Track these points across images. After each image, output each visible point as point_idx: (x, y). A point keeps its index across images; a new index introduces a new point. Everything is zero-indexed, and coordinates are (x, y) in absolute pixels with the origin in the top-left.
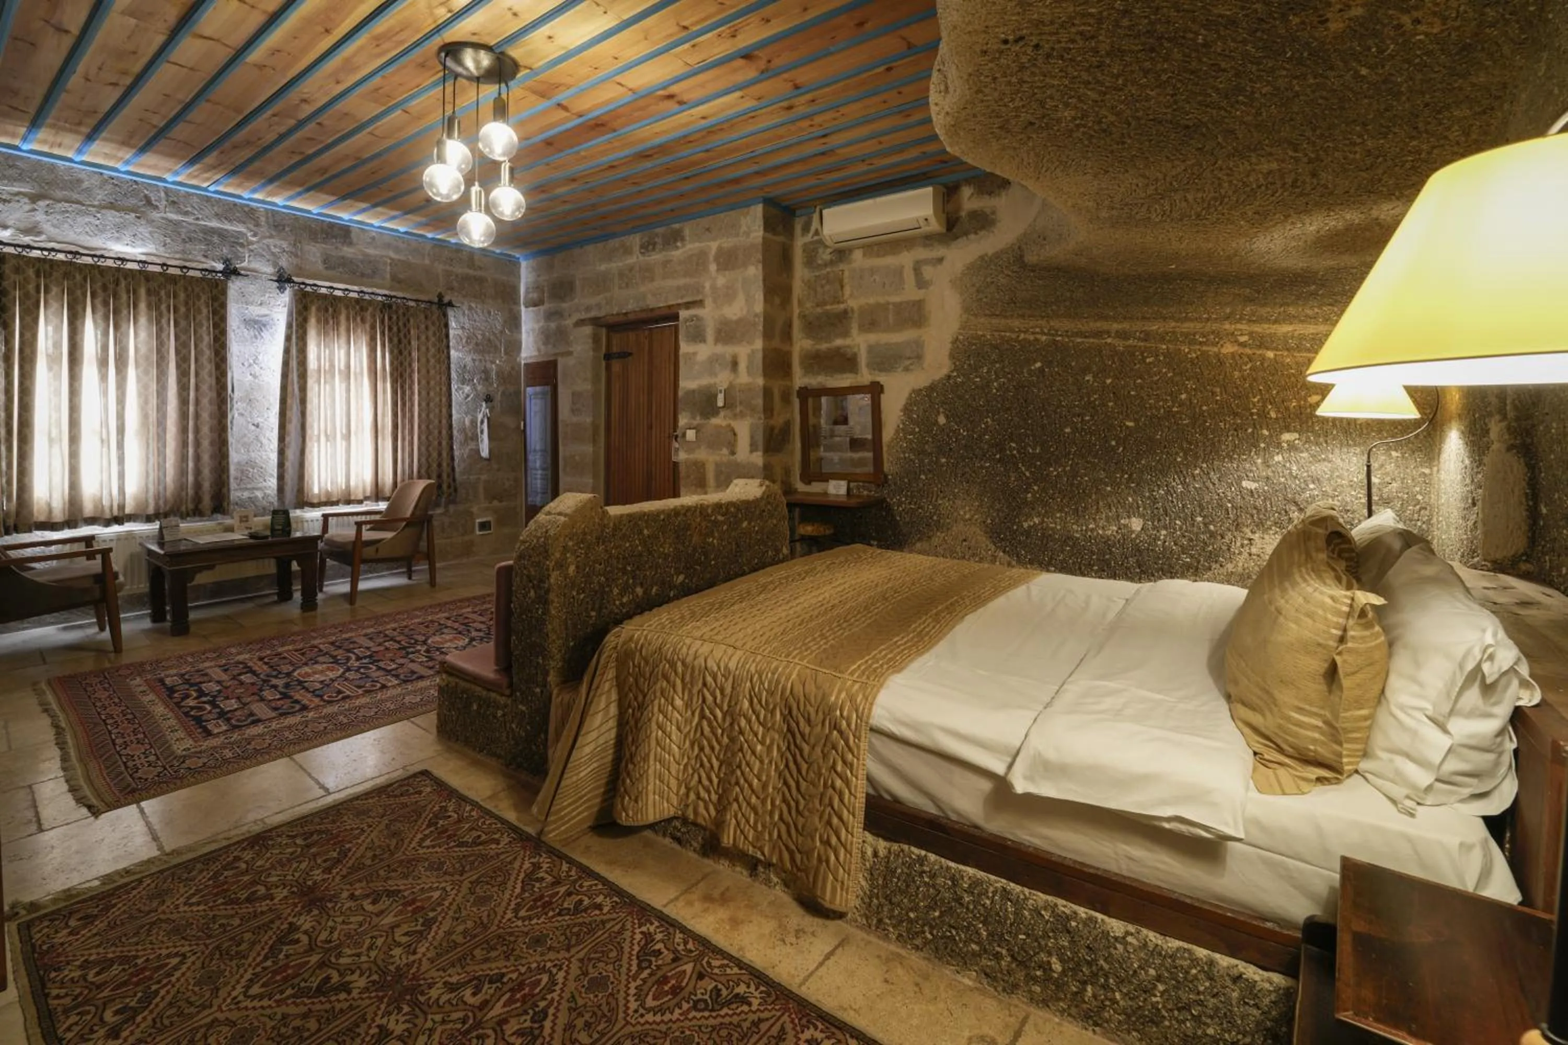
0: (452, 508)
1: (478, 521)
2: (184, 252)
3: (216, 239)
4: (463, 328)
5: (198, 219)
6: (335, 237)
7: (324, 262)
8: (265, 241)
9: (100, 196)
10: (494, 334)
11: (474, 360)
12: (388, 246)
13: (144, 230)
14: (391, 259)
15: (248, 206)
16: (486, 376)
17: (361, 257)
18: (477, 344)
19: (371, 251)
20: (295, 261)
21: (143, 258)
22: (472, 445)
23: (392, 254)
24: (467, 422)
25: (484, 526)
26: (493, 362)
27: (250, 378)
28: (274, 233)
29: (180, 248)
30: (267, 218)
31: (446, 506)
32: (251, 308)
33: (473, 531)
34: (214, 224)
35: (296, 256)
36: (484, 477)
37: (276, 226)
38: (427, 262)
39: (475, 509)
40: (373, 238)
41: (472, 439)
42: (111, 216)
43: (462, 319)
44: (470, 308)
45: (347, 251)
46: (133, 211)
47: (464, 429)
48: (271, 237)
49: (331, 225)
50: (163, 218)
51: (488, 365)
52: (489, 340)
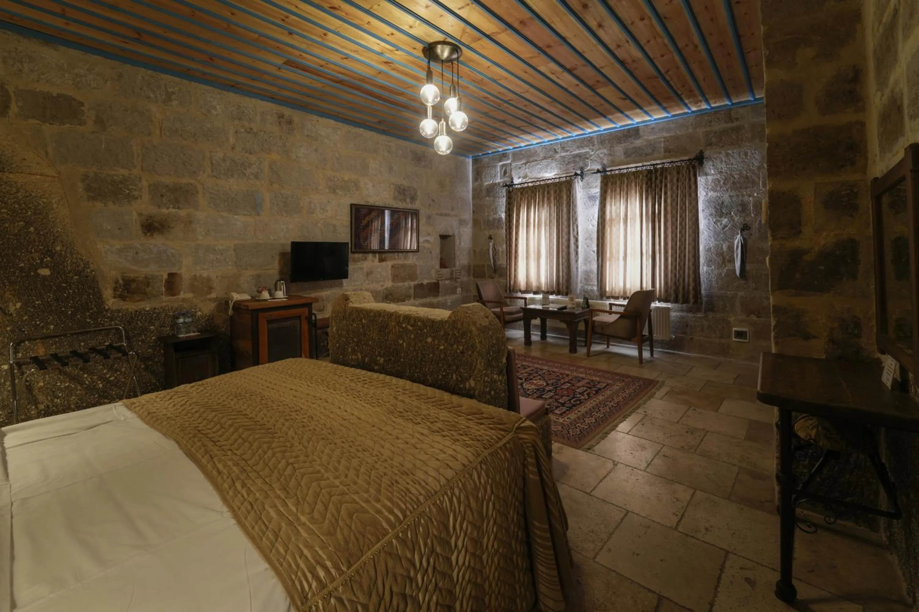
0: (710, 315)
1: (734, 329)
2: (566, 170)
3: (577, 159)
4: (721, 172)
5: (571, 152)
6: (630, 137)
7: (625, 154)
8: (597, 153)
9: (542, 155)
10: (752, 172)
11: (731, 197)
12: (662, 130)
13: (554, 164)
14: (665, 138)
15: (589, 137)
16: (743, 208)
17: (645, 144)
18: (734, 183)
19: (651, 137)
20: (610, 158)
21: (554, 177)
22: (729, 267)
23: (665, 135)
24: (725, 247)
25: (739, 334)
26: (749, 196)
27: (592, 226)
28: (601, 146)
29: (565, 169)
30: (598, 140)
31: (706, 312)
32: (592, 190)
33: (729, 336)
34: (577, 152)
35: (611, 155)
36: (741, 294)
37: (601, 143)
38: (691, 130)
39: (732, 319)
40: (653, 128)
41: (730, 261)
42: (545, 162)
43: (719, 166)
44: (727, 155)
45: (638, 143)
46: (551, 157)
47: (722, 254)
48: (600, 149)
49: (629, 130)
50: (560, 157)
51: (746, 198)
52: (747, 177)
